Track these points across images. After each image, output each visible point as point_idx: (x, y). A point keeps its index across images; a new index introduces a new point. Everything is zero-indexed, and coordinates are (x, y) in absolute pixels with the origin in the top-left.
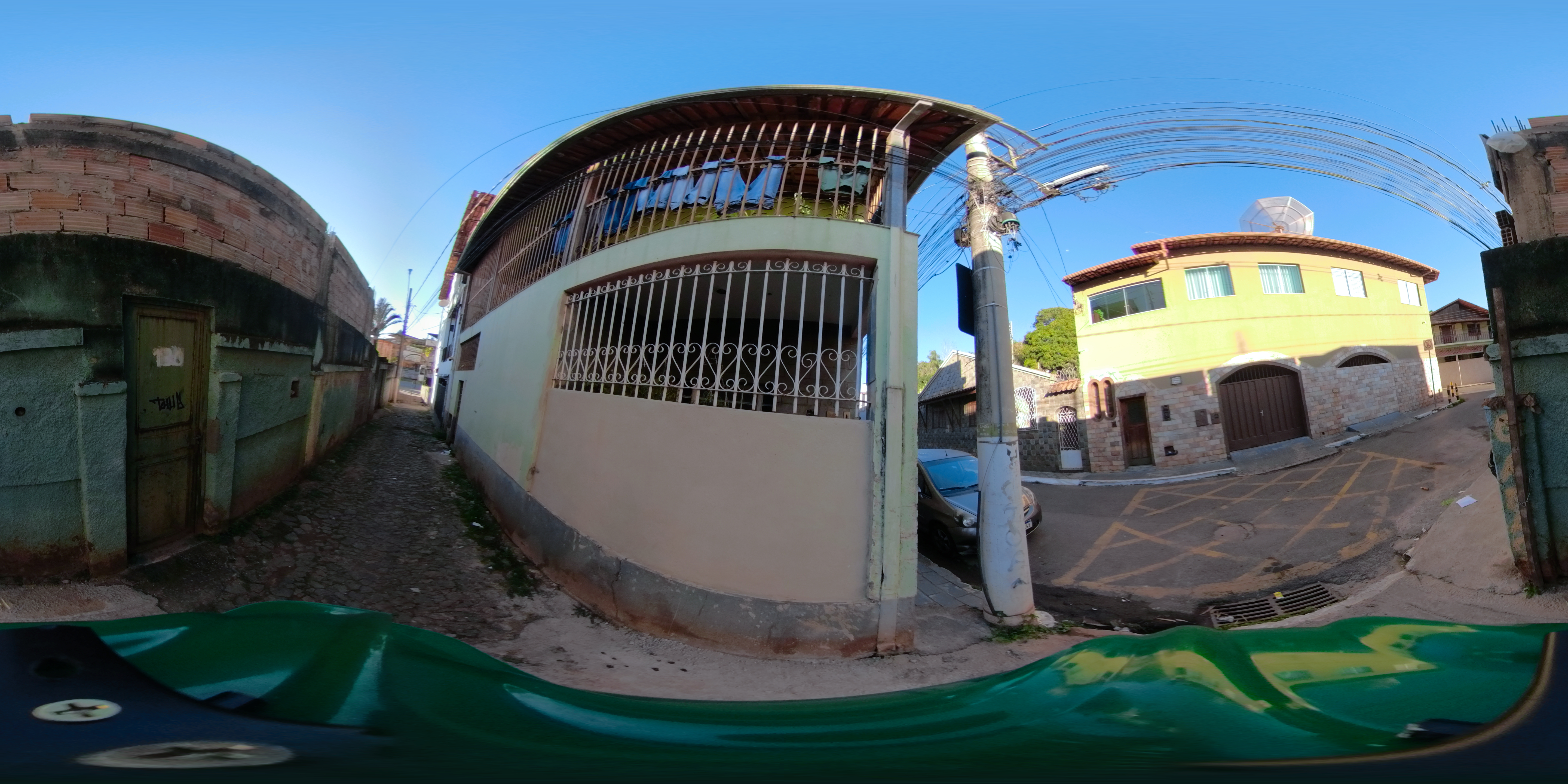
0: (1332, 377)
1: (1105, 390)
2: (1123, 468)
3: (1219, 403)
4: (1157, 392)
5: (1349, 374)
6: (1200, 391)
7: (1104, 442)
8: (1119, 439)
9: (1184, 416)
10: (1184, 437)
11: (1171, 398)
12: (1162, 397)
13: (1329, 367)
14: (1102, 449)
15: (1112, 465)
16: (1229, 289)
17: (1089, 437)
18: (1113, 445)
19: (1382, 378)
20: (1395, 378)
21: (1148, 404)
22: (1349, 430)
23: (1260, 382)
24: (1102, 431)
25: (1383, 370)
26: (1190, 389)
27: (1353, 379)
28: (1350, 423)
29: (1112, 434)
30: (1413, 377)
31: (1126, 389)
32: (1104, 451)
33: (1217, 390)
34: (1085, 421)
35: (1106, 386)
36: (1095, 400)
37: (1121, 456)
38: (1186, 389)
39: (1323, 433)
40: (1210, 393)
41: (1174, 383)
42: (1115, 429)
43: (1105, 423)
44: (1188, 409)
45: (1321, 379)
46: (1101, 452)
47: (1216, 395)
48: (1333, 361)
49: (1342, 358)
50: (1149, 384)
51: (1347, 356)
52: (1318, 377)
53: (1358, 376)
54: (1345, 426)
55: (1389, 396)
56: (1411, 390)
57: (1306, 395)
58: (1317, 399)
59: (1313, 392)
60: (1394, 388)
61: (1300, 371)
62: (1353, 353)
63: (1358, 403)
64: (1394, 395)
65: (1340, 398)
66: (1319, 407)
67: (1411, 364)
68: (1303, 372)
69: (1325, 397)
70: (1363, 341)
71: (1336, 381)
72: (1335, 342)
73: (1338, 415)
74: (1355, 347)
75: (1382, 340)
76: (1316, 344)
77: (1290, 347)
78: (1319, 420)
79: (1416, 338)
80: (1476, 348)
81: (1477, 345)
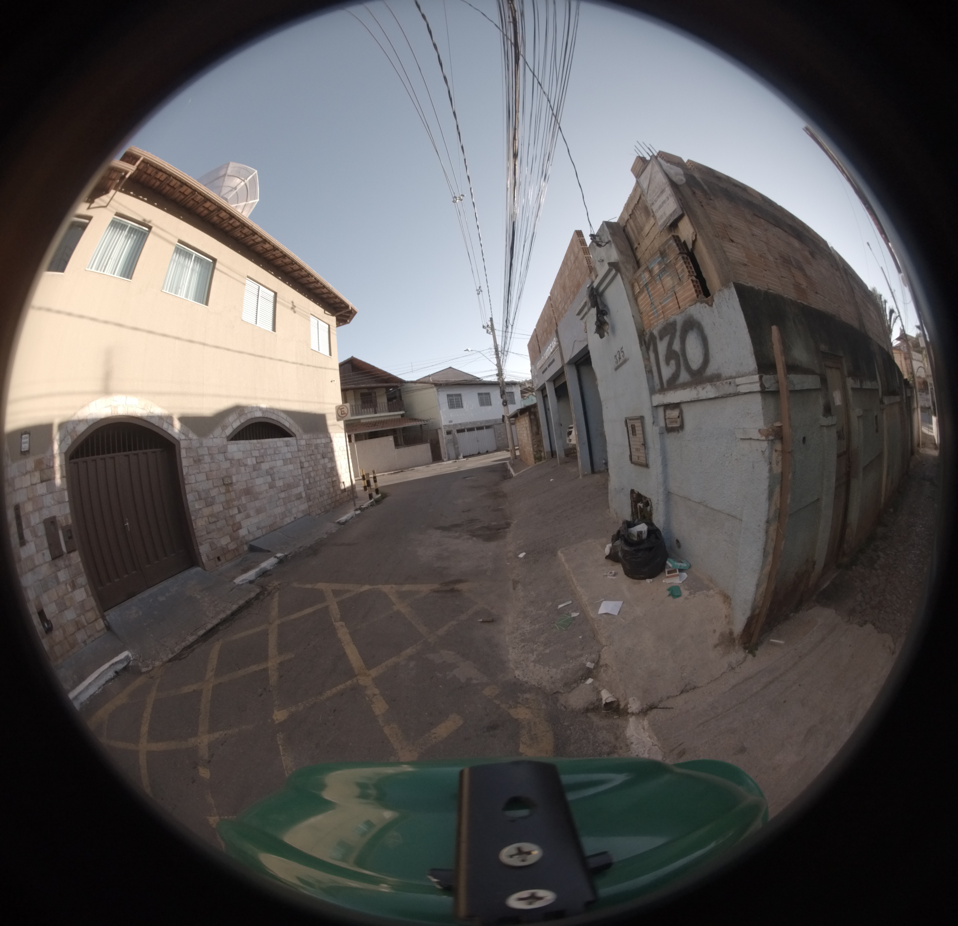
0: (221, 457)
3: (70, 501)
5: (243, 452)
6: (49, 472)
12: (13, 484)
13: (220, 437)
19: (286, 462)
20: (301, 463)
22: (253, 549)
23: (121, 458)
25: (285, 450)
27: (250, 462)
28: (251, 538)
30: (322, 461)
33: (67, 472)
39: (218, 559)
40: (59, 479)
45: (208, 459)
47: (65, 483)
48: (224, 428)
49: (234, 423)
51: (242, 421)
52: (203, 455)
53: (256, 457)
54: (246, 543)
55: (295, 491)
56: (320, 480)
57: (188, 488)
58: (203, 495)
59: (196, 482)
60: (300, 478)
61: (178, 442)
62: (249, 416)
63: (257, 504)
64: (301, 489)
65: (233, 494)
66: (207, 511)
67: (319, 441)
68: (183, 444)
69: (214, 493)
70: (263, 399)
71: (228, 464)
72: (228, 397)
73: (234, 524)
74: (252, 408)
75: (286, 400)
76: (203, 395)
77: (169, 394)
78: (210, 536)
79: (324, 403)
80: (374, 424)
81: (375, 420)
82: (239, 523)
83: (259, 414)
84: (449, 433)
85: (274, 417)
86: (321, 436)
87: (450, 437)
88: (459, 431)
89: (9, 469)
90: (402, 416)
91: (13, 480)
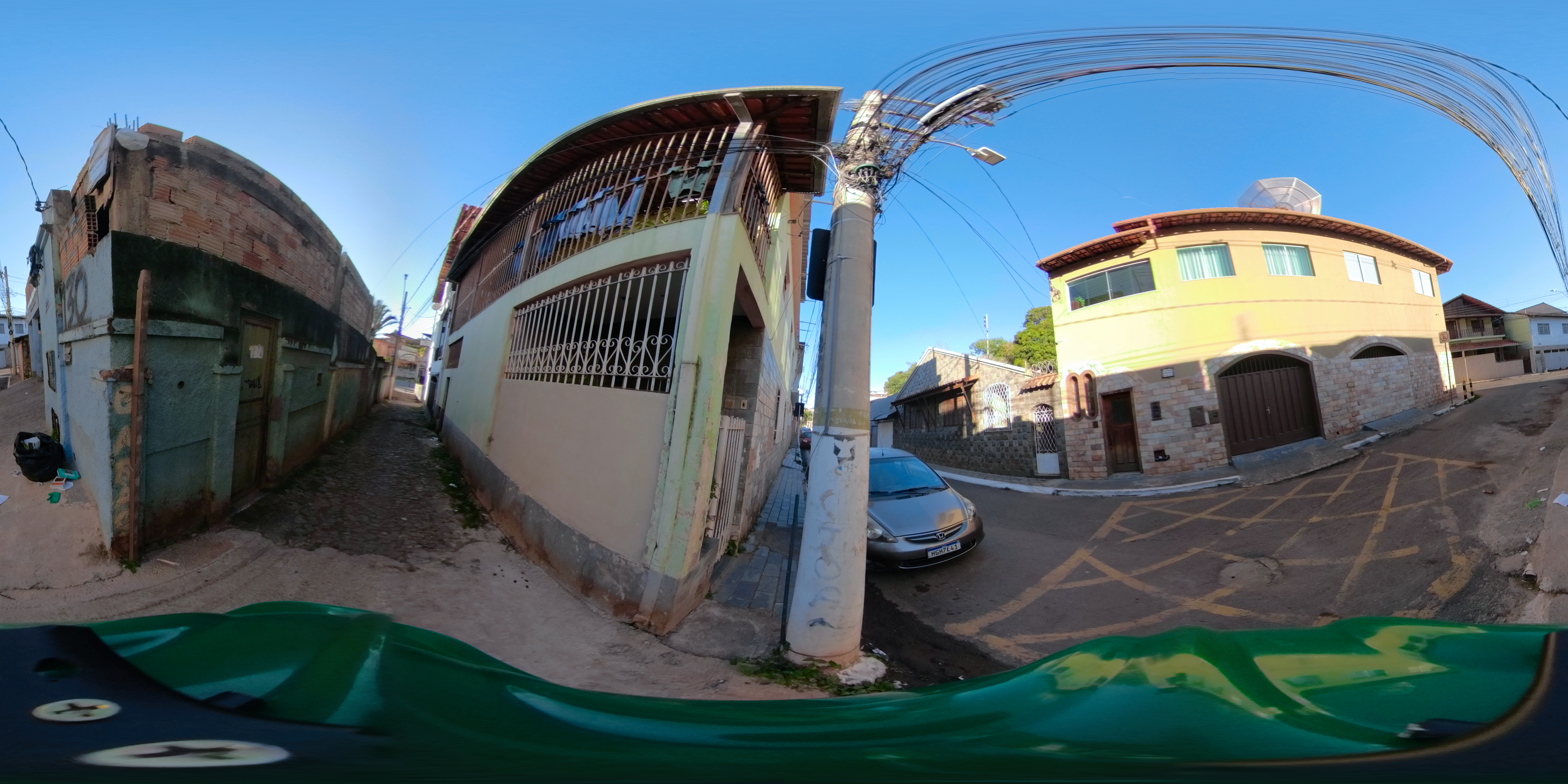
0: (1346, 370)
1: (1086, 385)
2: (1105, 475)
3: (1218, 399)
4: (1146, 387)
5: (1363, 366)
6: (1195, 384)
7: (1084, 444)
8: (1101, 441)
9: (1176, 414)
10: (1177, 439)
11: (1161, 393)
12: (1151, 393)
13: (1343, 358)
14: (1081, 453)
15: (1092, 471)
16: (1228, 269)
17: (1067, 438)
18: (1094, 448)
19: (1398, 371)
20: (1411, 372)
21: (1135, 401)
22: (1366, 429)
23: (1265, 374)
24: (1082, 432)
25: (1399, 363)
26: (1184, 382)
27: (1369, 372)
28: (1366, 421)
29: (1093, 435)
30: (1429, 371)
31: (1109, 383)
32: (1084, 454)
33: (1216, 383)
34: (1062, 420)
35: (1086, 380)
36: (1074, 397)
37: (1103, 462)
38: (1180, 383)
39: (1338, 433)
40: (1208, 387)
41: (1165, 375)
42: (1096, 430)
43: (1086, 423)
44: (1182, 407)
45: (1335, 371)
46: (1079, 456)
47: (1215, 389)
48: (1347, 352)
49: (1356, 348)
50: (1136, 377)
51: (1363, 346)
52: (1331, 369)
53: (1374, 369)
54: (1362, 425)
55: (1406, 392)
56: (1427, 384)
57: (1318, 390)
58: (1331, 394)
59: (1326, 386)
60: (1410, 382)
61: (1311, 362)
62: (1368, 343)
63: (1374, 399)
64: (1410, 390)
65: (1355, 393)
66: (1333, 403)
67: (1426, 357)
68: (1315, 364)
69: (1339, 392)
70: (1378, 331)
71: (1351, 374)
72: (1349, 331)
73: (1354, 412)
74: (1370, 337)
75: (1397, 330)
76: (1328, 332)
77: (1300, 334)
78: (1333, 419)
79: (1430, 331)
80: (1481, 344)
81: (1482, 341)
82: (1358, 411)
83: (1376, 341)
84: (1538, 352)
85: (1388, 342)
86: (1427, 352)
87: (1539, 355)
88: (1546, 351)
89: (1144, 387)
90: (1504, 338)
91: (1152, 391)
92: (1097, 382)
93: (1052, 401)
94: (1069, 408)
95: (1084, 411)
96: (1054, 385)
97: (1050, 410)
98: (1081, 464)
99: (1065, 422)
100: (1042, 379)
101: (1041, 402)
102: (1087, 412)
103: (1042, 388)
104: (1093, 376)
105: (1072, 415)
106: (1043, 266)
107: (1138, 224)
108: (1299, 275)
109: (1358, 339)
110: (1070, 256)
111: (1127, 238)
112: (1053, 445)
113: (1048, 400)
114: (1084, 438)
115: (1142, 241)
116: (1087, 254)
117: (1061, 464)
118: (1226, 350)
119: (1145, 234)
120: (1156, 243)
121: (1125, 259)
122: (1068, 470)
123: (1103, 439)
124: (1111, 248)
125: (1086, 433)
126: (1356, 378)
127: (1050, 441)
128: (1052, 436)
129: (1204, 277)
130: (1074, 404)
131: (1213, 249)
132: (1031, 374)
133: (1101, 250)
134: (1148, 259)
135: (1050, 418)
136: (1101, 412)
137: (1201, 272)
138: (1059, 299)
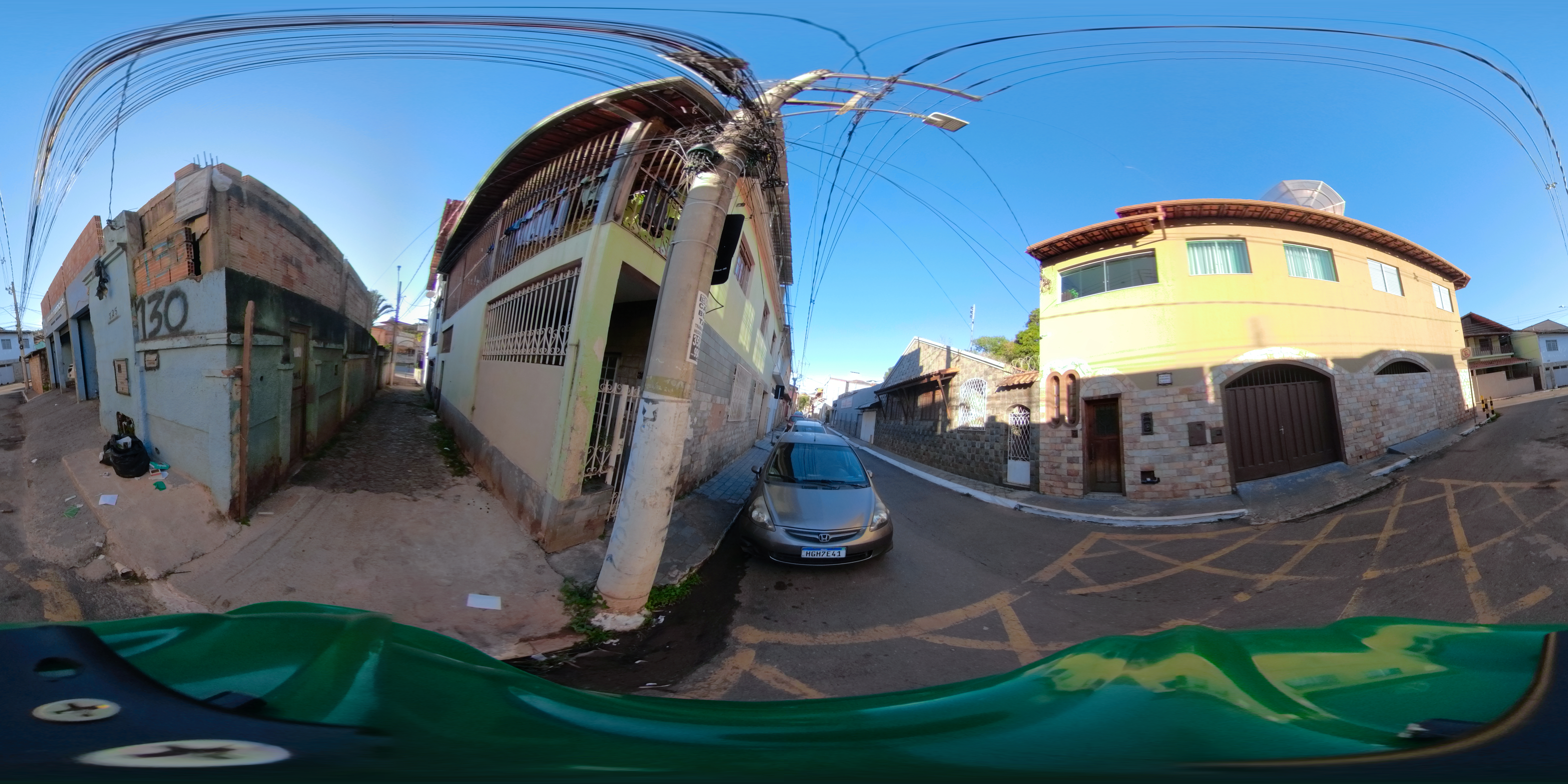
0: (1370, 386)
1: (1068, 387)
2: (1081, 493)
3: (1224, 413)
5: (1388, 383)
6: (1197, 396)
7: (1059, 455)
8: (1080, 454)
9: (1172, 429)
10: (1170, 460)
11: (1155, 403)
12: (1143, 401)
13: (1367, 373)
14: (1055, 465)
15: (1066, 487)
16: (1244, 266)
17: (1042, 446)
18: (1071, 460)
19: (1422, 390)
20: (1434, 390)
21: (1123, 409)
22: (1391, 452)
23: (1280, 387)
24: (1059, 441)
25: (1422, 381)
26: (1183, 391)
27: (1393, 389)
28: (1391, 444)
29: (1070, 446)
30: (1451, 390)
31: (1094, 386)
32: (1058, 467)
33: (1222, 395)
34: (1038, 425)
35: (1070, 381)
36: (1054, 399)
37: (1080, 478)
38: (1178, 392)
39: (1361, 457)
41: (1161, 382)
42: (1075, 440)
43: (1064, 432)
44: (1179, 421)
45: (1358, 388)
46: (1053, 468)
47: (1220, 402)
48: (1371, 366)
49: (1380, 363)
50: (1127, 382)
51: (1386, 361)
52: (1354, 385)
53: (1399, 387)
54: (1386, 447)
55: (1429, 411)
56: (1449, 403)
57: (1340, 407)
58: (1353, 413)
59: (1348, 403)
60: (1434, 401)
61: (1333, 376)
62: (1392, 357)
63: (1398, 420)
64: (1434, 410)
65: (1379, 412)
66: (1356, 424)
67: (1448, 375)
68: (1336, 378)
69: (1363, 411)
70: (1402, 345)
71: (1375, 391)
72: (1372, 344)
73: (1378, 434)
74: (1394, 351)
75: (1421, 345)
76: (1351, 344)
77: (1321, 344)
78: (1356, 441)
79: (1451, 347)
80: (1491, 362)
81: (1491, 359)
82: (1382, 433)
83: (1399, 356)
84: (1547, 369)
85: (1411, 357)
86: (1450, 371)
87: (1548, 372)
88: (1555, 368)
89: (1136, 393)
90: (1512, 356)
91: (1144, 399)
92: (1081, 384)
93: (1030, 402)
94: (1048, 412)
95: (1063, 416)
96: (1034, 385)
97: (1027, 413)
98: (1054, 477)
99: (1041, 428)
100: (1021, 377)
101: (1018, 402)
102: (1066, 418)
103: (1020, 386)
104: (1076, 377)
105: (1050, 420)
106: (1034, 253)
107: (1145, 210)
108: (1321, 279)
109: (1382, 353)
110: (1064, 242)
111: (1131, 225)
112: (1026, 453)
113: (1026, 401)
114: (1061, 448)
115: (1149, 230)
116: (1085, 241)
117: (1032, 475)
118: (1236, 356)
119: (1152, 222)
120: (1164, 234)
121: (1126, 249)
122: (1038, 483)
123: (1081, 452)
124: (1113, 236)
125: (1062, 442)
126: (1380, 395)
127: (1024, 447)
128: (1026, 443)
129: (1215, 272)
130: (1053, 408)
131: (1228, 244)
132: (1012, 371)
133: (1100, 237)
134: (1153, 250)
135: (1027, 422)
136: (1083, 420)
137: (1212, 268)
138: (1049, 289)
